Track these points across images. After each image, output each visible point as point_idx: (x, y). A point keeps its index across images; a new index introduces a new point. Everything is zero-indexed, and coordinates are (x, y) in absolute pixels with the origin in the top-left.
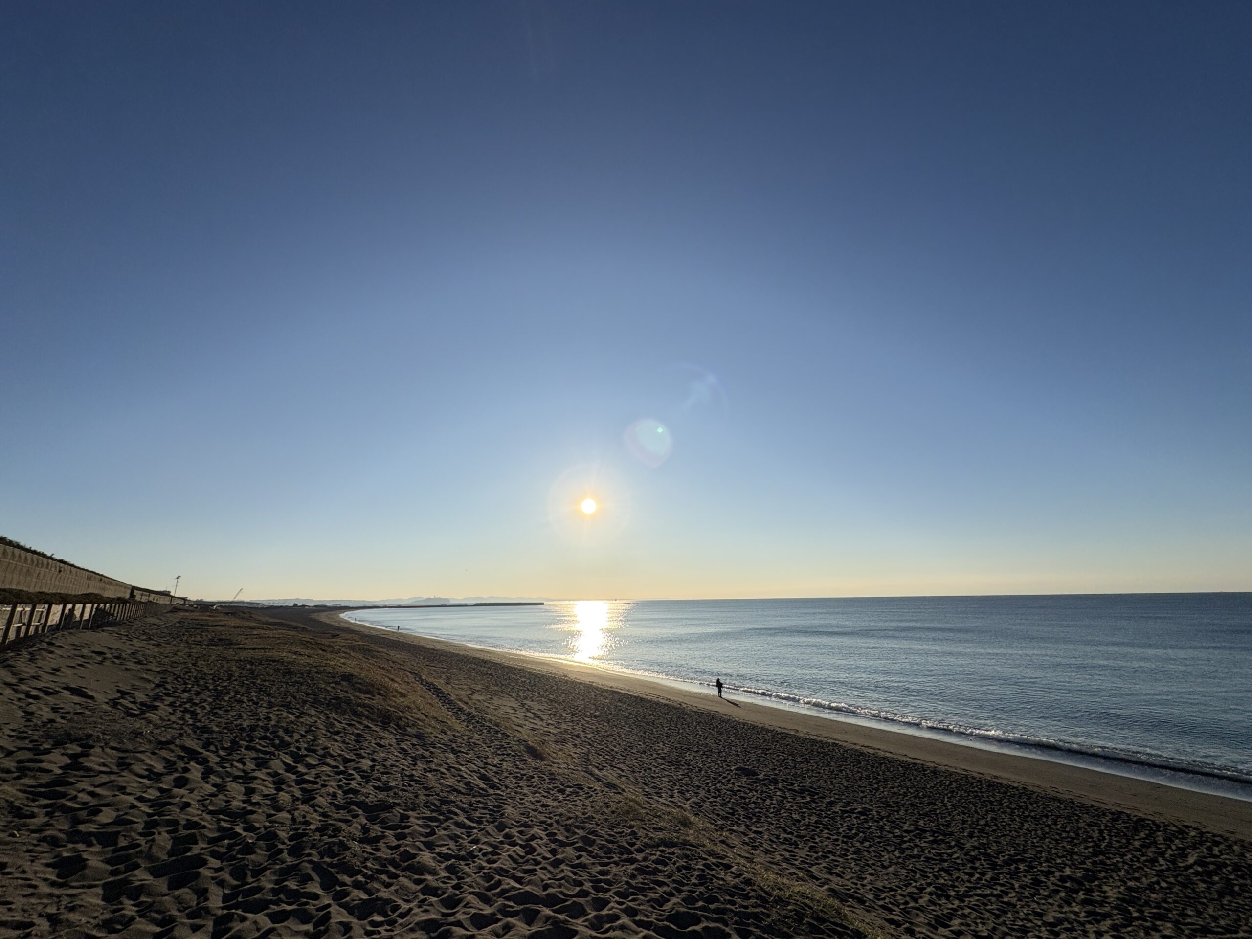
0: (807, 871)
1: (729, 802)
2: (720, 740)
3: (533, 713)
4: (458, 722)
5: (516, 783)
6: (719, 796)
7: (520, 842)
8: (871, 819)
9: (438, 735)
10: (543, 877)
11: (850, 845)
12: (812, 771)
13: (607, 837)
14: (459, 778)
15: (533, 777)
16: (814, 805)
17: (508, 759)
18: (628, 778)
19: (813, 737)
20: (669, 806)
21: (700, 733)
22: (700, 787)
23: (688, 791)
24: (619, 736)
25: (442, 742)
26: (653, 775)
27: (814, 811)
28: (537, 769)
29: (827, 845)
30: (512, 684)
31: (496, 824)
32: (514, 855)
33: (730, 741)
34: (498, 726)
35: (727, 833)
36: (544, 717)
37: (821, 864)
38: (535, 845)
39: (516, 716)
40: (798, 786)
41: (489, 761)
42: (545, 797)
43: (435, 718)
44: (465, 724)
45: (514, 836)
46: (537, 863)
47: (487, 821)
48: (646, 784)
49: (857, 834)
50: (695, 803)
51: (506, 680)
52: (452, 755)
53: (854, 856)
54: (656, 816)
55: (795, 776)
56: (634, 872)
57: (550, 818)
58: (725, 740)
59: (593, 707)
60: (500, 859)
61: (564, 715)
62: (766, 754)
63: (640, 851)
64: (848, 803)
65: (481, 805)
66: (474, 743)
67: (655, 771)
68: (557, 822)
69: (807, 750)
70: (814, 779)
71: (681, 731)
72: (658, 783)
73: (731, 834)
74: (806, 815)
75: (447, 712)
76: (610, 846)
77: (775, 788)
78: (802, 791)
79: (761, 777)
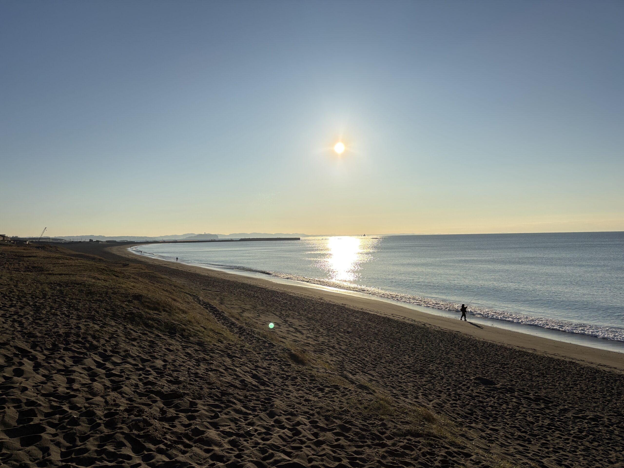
0: (538, 461)
1: (468, 404)
2: (461, 355)
3: (294, 328)
4: (232, 333)
5: (283, 382)
6: (459, 399)
7: (288, 426)
8: (602, 424)
9: (216, 344)
10: (308, 453)
11: (580, 444)
12: (548, 383)
13: (361, 426)
14: (235, 377)
15: (297, 378)
16: (548, 411)
17: (274, 363)
18: (378, 382)
19: (550, 356)
20: (414, 405)
21: (443, 349)
22: (442, 392)
23: (430, 394)
24: (370, 349)
25: (220, 349)
26: (399, 380)
27: (548, 416)
28: (300, 372)
29: (557, 443)
30: (276, 304)
31: (268, 412)
32: (283, 436)
33: (470, 356)
34: (265, 338)
35: (466, 429)
36: (304, 332)
37: (551, 457)
38: (300, 429)
39: (280, 330)
40: (533, 395)
41: (259, 364)
42: (307, 393)
43: (212, 330)
44: (238, 335)
45: (283, 422)
46: (303, 442)
47: (260, 410)
48: (393, 388)
49: (586, 436)
50: (437, 404)
51: (270, 301)
52: (228, 359)
53: (583, 453)
54: (403, 413)
55: (531, 387)
56: (385, 454)
57: (312, 410)
58: (465, 355)
59: (346, 325)
60: (272, 438)
61: (321, 330)
62: (504, 368)
63: (389, 438)
64: (581, 411)
65: (254, 398)
66: (246, 350)
67: (401, 378)
68: (318, 413)
69: (544, 366)
70: (549, 390)
71: (425, 347)
72: (405, 387)
73: (470, 429)
74: (540, 418)
75: (223, 326)
76: (364, 433)
77: (511, 396)
78: (537, 399)
79: (498, 386)
